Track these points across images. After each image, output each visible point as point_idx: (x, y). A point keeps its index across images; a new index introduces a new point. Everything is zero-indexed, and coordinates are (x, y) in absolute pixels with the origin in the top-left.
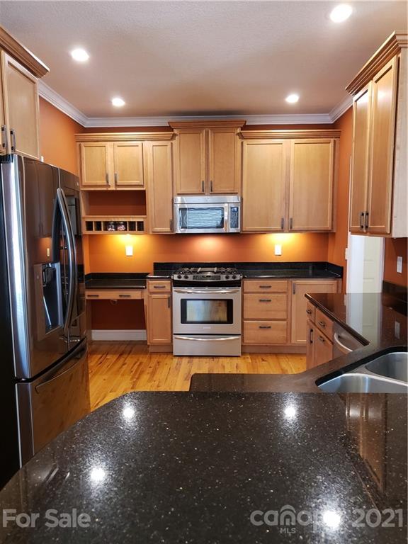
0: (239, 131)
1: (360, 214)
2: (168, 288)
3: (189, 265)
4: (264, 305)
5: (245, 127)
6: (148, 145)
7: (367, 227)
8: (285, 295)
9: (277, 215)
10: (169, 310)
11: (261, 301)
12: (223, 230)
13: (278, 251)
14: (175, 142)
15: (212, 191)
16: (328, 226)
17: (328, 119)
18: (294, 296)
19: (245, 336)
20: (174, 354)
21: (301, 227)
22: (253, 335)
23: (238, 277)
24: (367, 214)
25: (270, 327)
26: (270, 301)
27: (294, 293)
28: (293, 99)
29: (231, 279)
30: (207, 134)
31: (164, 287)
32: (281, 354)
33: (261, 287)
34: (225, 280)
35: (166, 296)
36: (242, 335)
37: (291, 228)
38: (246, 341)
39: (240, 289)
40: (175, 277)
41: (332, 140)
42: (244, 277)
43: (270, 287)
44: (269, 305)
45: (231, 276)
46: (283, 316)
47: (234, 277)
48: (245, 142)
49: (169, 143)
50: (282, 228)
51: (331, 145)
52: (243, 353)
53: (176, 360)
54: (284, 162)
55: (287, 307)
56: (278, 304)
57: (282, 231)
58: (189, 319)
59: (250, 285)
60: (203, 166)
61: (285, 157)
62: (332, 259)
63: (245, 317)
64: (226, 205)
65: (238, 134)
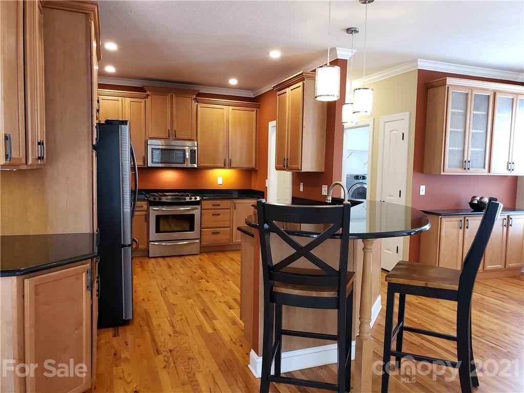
0: (194, 97)
1: (283, 160)
2: (145, 207)
4: (216, 218)
5: (200, 95)
6: (128, 100)
7: (287, 166)
8: (229, 210)
9: (221, 156)
10: (146, 224)
11: (213, 215)
12: (185, 166)
13: (220, 181)
14: (148, 100)
15: (175, 137)
16: (253, 165)
17: (251, 95)
18: (235, 211)
19: (202, 240)
20: (150, 256)
21: (237, 166)
22: (208, 239)
23: (198, 199)
24: (288, 159)
25: (219, 233)
26: (219, 214)
27: (235, 209)
28: (233, 82)
29: (193, 199)
30: (172, 97)
31: (142, 206)
32: (226, 251)
33: (213, 205)
34: (189, 200)
35: (144, 213)
36: (200, 239)
37: (230, 166)
38: (203, 244)
39: (199, 207)
40: (152, 199)
41: (255, 109)
42: (202, 199)
43: (219, 205)
44: (219, 217)
45: (193, 198)
46: (227, 224)
47: (196, 199)
48: (200, 105)
49: (143, 101)
50: (225, 165)
51: (254, 112)
52: (200, 253)
53: (153, 260)
54: (225, 122)
55: (230, 217)
56: (224, 217)
57: (224, 167)
58: (161, 230)
59: (207, 204)
60: (169, 119)
61: (225, 118)
62: (255, 186)
63: (202, 226)
64: (187, 148)
65: (194, 99)
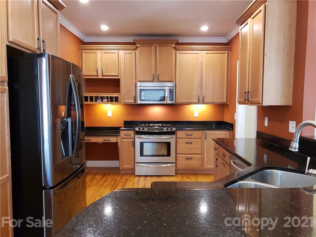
0: (174, 45)
1: (244, 92)
2: (132, 135)
3: (145, 122)
4: (188, 146)
5: (178, 44)
6: (122, 52)
7: (248, 100)
8: (200, 140)
9: (196, 94)
10: (133, 149)
11: (186, 143)
12: (165, 102)
13: (196, 115)
14: (137, 51)
15: (158, 79)
16: (224, 100)
17: (224, 40)
18: (206, 141)
19: (177, 164)
20: (136, 174)
21: (209, 101)
22: (183, 163)
23: (174, 129)
24: (248, 92)
25: (192, 159)
26: (192, 143)
27: (206, 139)
28: (205, 28)
29: (169, 130)
30: (156, 47)
31: (130, 135)
32: (198, 174)
33: (186, 135)
34: (166, 131)
35: (132, 140)
36: (176, 163)
37: (204, 101)
38: (178, 167)
39: (175, 136)
40: (137, 129)
41: (227, 52)
42: (177, 129)
43: (192, 135)
44: (191, 145)
45: (169, 129)
46: (199, 151)
47: (171, 129)
48: (178, 52)
49: (133, 52)
50: (199, 101)
51: (226, 55)
52: (176, 174)
53: (137, 178)
54: (200, 64)
55: (202, 146)
56: (196, 146)
57: (198, 103)
58: (145, 153)
59: (180, 134)
60: (153, 65)
61: (200, 61)
62: (227, 119)
63: (177, 153)
64: (167, 88)
65: (173, 48)
